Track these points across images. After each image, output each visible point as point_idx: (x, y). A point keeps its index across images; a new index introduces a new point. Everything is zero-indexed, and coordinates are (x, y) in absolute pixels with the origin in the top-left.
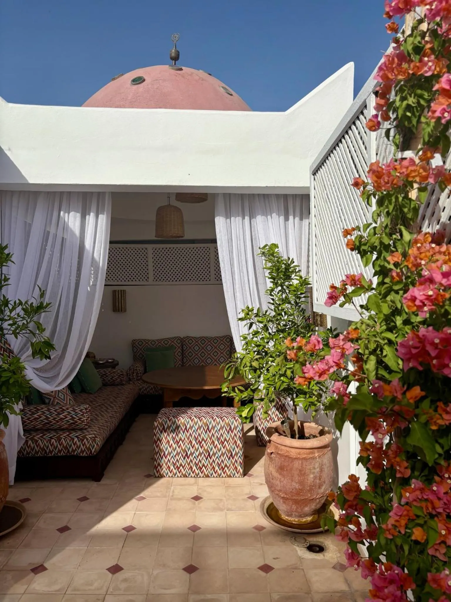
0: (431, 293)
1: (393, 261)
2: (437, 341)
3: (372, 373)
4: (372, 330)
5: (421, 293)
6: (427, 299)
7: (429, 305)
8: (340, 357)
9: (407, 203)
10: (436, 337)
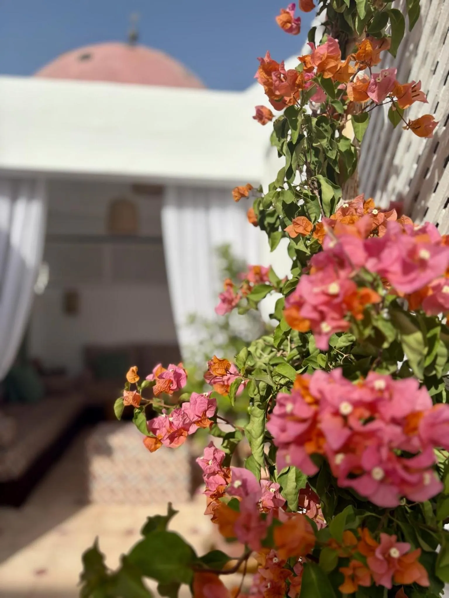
0: (334, 288)
1: (297, 233)
2: (346, 408)
3: (256, 439)
4: (279, 355)
5: (317, 290)
6: (326, 304)
7: (333, 319)
8: (206, 405)
9: (326, 131)
10: (342, 399)
